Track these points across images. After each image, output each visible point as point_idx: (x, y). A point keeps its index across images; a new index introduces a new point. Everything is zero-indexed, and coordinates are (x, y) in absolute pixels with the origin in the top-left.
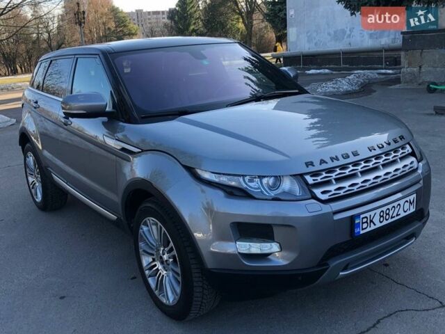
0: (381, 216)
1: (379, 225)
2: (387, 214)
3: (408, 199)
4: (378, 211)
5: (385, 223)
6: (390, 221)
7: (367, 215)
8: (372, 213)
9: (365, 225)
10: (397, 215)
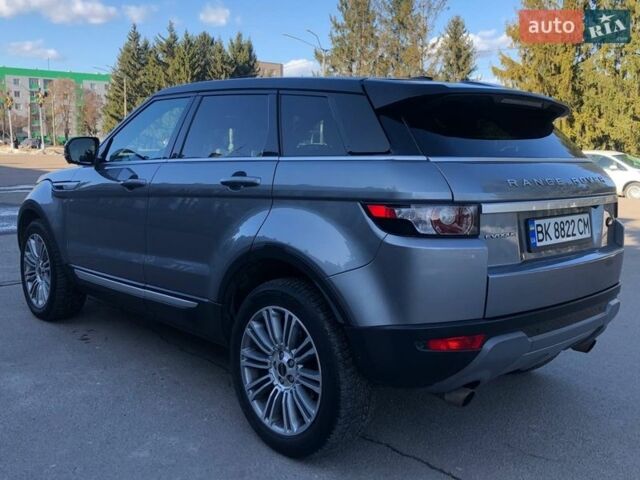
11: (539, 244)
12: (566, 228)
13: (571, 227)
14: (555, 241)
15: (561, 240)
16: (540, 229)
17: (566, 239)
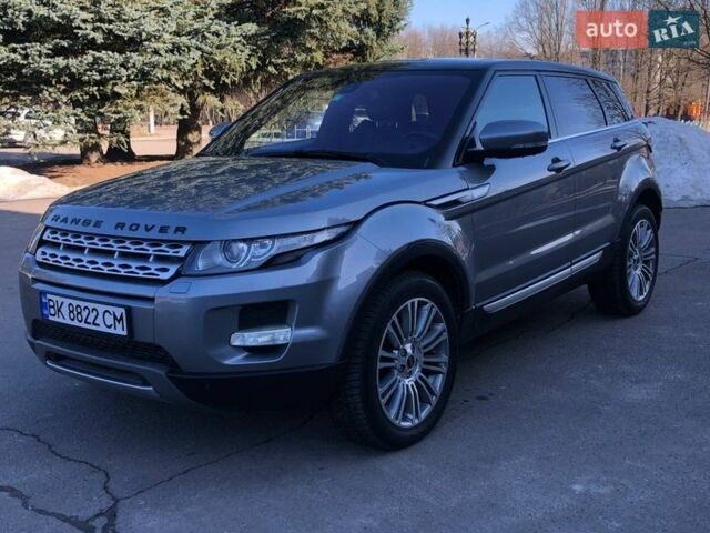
0: (71, 312)
1: (68, 321)
2: (78, 313)
3: (110, 309)
4: (67, 301)
5: (76, 323)
6: (83, 325)
7: (54, 298)
8: (60, 300)
9: (52, 311)
10: (94, 324)
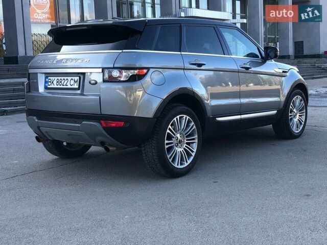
11: (49, 86)
12: (63, 82)
13: (66, 82)
14: (56, 86)
15: (59, 86)
16: (50, 81)
17: (62, 87)
